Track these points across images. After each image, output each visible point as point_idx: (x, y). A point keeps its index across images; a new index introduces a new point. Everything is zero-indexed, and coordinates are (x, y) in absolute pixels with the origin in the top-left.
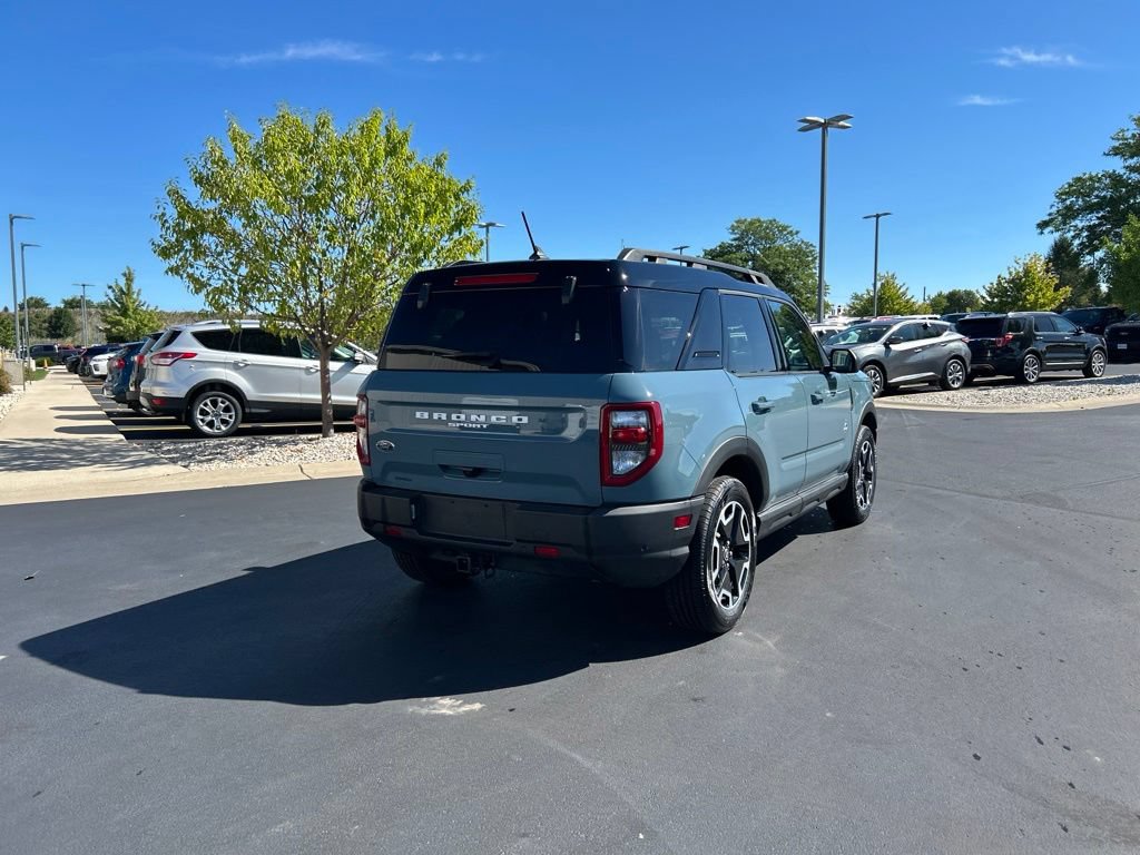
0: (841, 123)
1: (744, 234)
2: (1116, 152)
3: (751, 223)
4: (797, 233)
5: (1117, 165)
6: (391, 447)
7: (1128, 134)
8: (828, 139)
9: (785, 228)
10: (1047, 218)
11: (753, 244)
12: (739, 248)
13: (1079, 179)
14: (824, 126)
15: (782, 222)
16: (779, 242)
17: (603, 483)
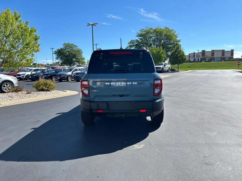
0: (96, 25)
1: (66, 46)
2: (138, 36)
3: (68, 44)
4: (78, 47)
5: (137, 38)
6: (98, 92)
7: (139, 33)
8: (93, 28)
9: (75, 46)
10: (127, 47)
11: (68, 48)
12: (65, 49)
13: (132, 40)
14: (92, 25)
15: (74, 44)
16: (74, 49)
17: (154, 95)
